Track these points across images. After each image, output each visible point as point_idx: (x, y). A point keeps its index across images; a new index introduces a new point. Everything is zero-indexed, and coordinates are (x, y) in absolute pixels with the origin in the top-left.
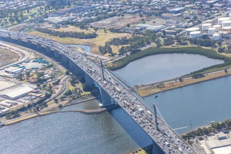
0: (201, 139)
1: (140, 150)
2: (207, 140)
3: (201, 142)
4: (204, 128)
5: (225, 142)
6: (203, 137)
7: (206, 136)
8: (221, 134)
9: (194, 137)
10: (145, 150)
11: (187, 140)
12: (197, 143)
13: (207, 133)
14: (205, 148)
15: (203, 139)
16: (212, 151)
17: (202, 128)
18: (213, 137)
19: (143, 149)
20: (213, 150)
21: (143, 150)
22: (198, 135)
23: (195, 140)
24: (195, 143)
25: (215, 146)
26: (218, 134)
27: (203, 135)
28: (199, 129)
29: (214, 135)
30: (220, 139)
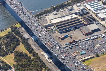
0: (46, 15)
1: (17, 24)
2: (49, 16)
3: (46, 17)
4: (47, 10)
5: (57, 16)
6: (47, 14)
7: (48, 13)
8: (55, 12)
9: (43, 15)
10: (20, 23)
11: (39, 17)
12: (44, 17)
14: (48, 19)
15: (47, 15)
16: (51, 21)
17: (46, 10)
18: (51, 14)
19: (19, 23)
20: (51, 20)
22: (45, 13)
23: (43, 16)
24: (43, 18)
25: (52, 19)
27: (47, 13)
28: (45, 11)
30: (55, 15)
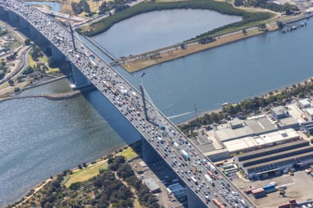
0: (209, 129)
1: (126, 148)
2: (217, 130)
3: (208, 133)
4: (213, 113)
5: (240, 132)
6: (212, 126)
7: (215, 124)
8: (236, 121)
9: (199, 127)
10: (133, 148)
11: (190, 132)
12: (203, 134)
13: (217, 120)
14: (214, 140)
15: (212, 129)
16: (223, 145)
17: (210, 113)
18: (225, 125)
19: (130, 146)
20: (225, 143)
21: (129, 148)
22: (205, 123)
23: (200, 130)
24: (200, 134)
25: (229, 138)
26: (231, 121)
27: (211, 122)
28: (207, 115)
29: (226, 123)
30: (234, 128)
